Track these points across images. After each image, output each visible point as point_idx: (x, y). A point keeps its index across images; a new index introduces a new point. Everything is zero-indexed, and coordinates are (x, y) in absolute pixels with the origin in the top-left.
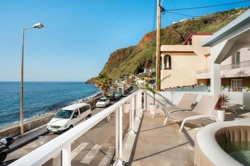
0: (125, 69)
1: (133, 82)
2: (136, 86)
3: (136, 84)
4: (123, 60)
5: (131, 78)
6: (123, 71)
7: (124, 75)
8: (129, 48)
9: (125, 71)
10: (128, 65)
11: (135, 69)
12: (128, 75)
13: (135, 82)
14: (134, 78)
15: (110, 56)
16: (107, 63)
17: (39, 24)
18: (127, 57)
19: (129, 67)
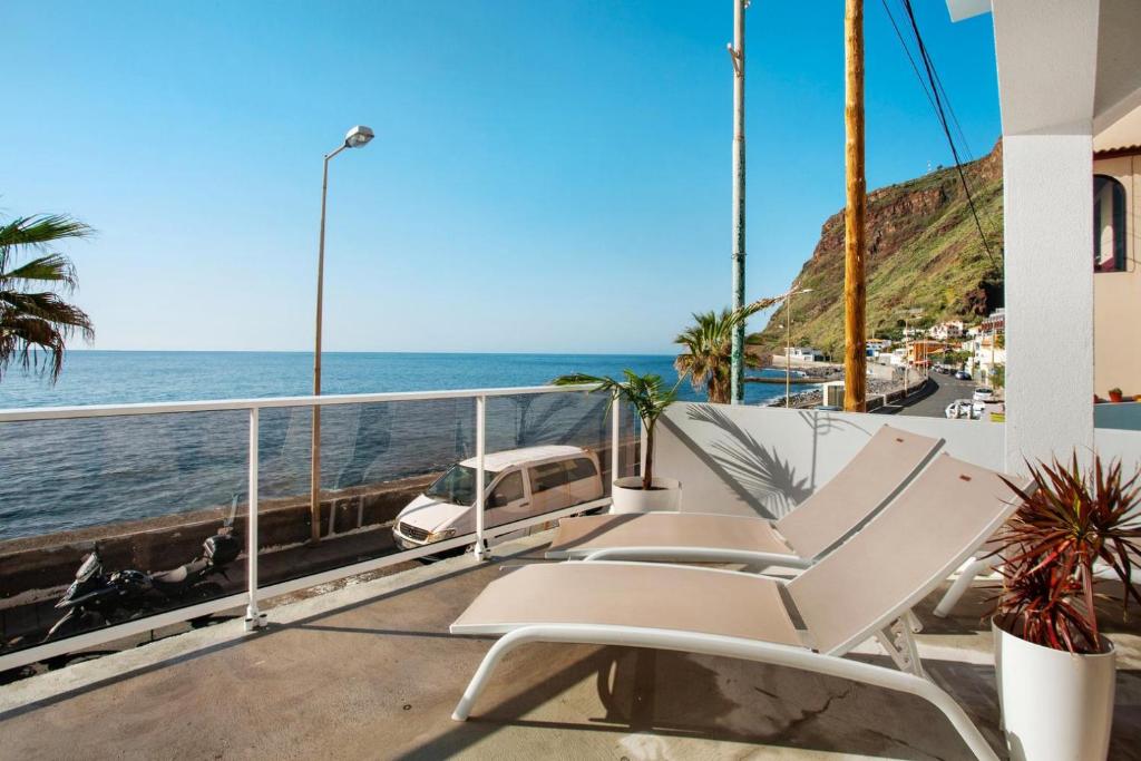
0: (904, 291)
1: (949, 361)
2: (967, 378)
3: (969, 370)
4: (897, 243)
5: (942, 335)
6: (893, 302)
7: (902, 324)
8: (935, 177)
9: (906, 301)
10: (926, 269)
11: (971, 287)
12: (925, 324)
13: (963, 359)
14: (965, 337)
15: (825, 231)
16: (807, 266)
17: (355, 130)
18: (919, 228)
19: (932, 277)
